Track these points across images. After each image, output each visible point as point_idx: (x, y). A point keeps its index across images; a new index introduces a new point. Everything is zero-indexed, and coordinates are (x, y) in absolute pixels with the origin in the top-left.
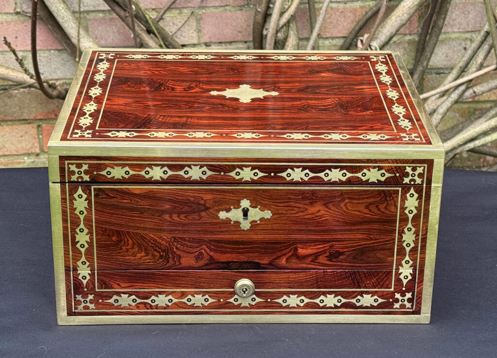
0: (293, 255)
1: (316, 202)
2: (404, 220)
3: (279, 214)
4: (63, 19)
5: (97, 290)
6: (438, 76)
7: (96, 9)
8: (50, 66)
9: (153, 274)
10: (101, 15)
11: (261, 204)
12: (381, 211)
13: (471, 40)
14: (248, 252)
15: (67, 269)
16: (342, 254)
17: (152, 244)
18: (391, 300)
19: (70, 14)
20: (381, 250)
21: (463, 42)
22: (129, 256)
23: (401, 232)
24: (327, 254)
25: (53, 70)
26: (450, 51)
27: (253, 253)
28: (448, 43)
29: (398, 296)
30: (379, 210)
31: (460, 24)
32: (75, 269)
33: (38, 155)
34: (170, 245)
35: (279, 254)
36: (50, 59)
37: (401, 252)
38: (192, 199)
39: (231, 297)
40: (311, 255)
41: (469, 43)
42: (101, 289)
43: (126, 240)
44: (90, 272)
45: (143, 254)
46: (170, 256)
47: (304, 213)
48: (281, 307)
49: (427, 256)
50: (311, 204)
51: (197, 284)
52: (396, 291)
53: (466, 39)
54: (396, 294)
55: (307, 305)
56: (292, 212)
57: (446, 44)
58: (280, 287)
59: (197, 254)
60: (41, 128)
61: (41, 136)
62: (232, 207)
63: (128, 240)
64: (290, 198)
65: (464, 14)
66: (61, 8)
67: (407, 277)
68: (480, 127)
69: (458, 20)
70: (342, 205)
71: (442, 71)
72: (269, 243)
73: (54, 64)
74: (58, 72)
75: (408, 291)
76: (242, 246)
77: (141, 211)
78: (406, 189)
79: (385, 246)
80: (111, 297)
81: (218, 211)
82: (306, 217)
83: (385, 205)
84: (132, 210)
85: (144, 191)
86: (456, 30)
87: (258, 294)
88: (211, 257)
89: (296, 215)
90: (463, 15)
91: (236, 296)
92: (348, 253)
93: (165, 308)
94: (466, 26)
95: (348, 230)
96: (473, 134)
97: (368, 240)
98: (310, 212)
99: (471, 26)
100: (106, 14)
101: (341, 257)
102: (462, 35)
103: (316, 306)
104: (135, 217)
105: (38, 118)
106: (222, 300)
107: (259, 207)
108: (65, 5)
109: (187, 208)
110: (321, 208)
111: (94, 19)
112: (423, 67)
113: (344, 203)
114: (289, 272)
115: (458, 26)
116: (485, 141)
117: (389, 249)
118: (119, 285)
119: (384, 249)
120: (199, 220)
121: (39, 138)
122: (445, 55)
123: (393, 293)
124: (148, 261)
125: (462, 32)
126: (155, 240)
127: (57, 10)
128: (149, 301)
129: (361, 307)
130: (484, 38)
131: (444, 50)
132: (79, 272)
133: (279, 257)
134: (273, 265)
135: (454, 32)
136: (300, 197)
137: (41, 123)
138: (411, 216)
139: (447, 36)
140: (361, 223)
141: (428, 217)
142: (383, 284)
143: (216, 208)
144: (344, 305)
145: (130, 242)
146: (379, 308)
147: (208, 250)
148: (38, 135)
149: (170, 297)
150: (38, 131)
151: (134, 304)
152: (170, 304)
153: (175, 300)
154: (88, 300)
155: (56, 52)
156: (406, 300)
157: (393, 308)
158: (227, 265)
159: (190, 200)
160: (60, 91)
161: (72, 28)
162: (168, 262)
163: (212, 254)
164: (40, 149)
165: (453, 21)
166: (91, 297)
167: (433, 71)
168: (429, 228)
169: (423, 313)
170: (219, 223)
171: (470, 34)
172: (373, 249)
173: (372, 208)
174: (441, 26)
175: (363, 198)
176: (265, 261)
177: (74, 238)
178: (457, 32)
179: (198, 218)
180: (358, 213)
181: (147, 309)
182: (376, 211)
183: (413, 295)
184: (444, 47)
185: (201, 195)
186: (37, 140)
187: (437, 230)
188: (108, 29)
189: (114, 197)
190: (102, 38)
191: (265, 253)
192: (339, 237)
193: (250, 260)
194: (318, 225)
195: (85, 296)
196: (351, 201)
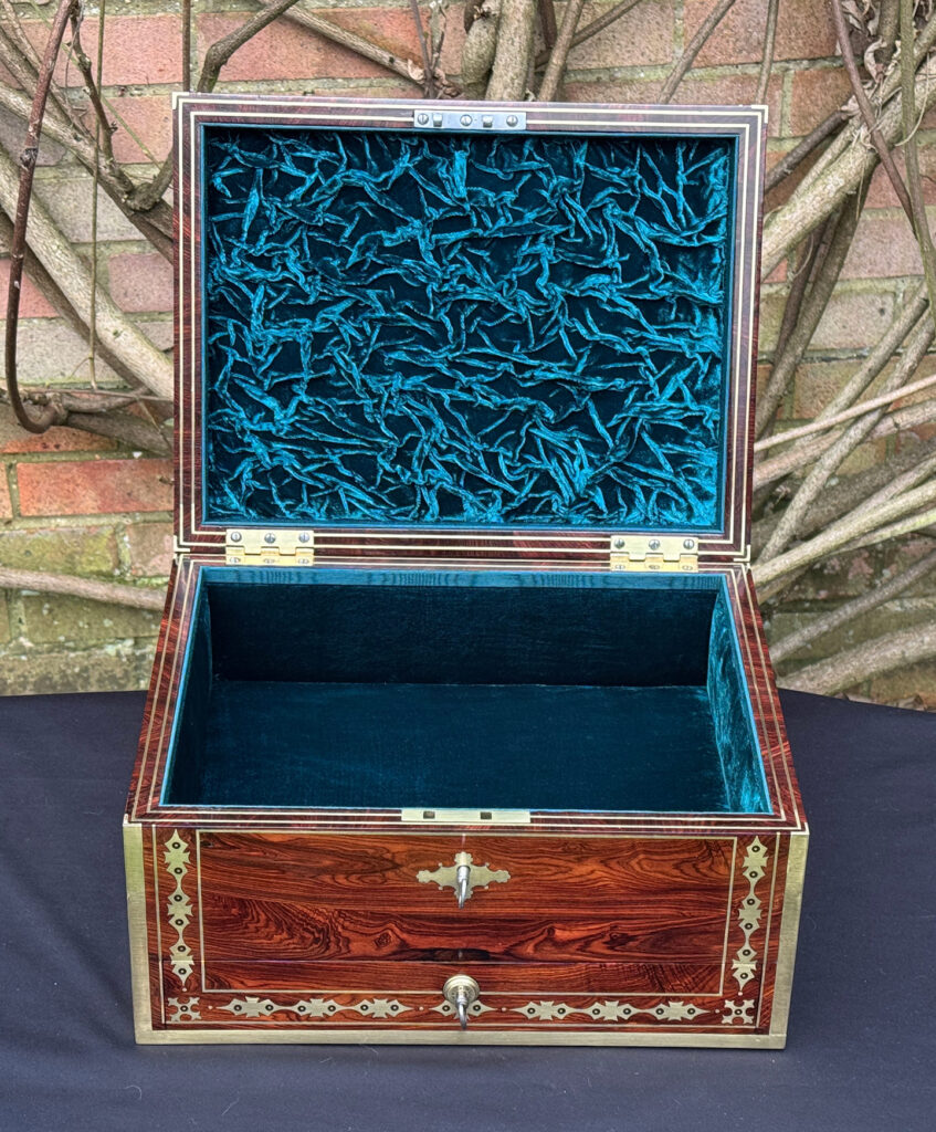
0: (546, 939)
1: (587, 857)
2: (742, 887)
3: (522, 875)
4: (60, 270)
5: (204, 990)
6: (824, 364)
7: (123, 238)
8: (32, 349)
9: (301, 966)
10: (135, 249)
11: (491, 860)
12: (701, 873)
13: (895, 294)
14: (466, 934)
15: (153, 958)
16: (632, 938)
17: (301, 919)
18: (717, 1011)
19: (74, 259)
20: (701, 933)
21: (878, 299)
22: (259, 938)
23: (737, 907)
24: (607, 939)
25: (38, 358)
26: (850, 316)
27: (477, 935)
28: (847, 300)
29: (729, 1004)
30: (697, 870)
31: (874, 263)
32: (167, 958)
33: (9, 522)
34: (331, 922)
35: (523, 938)
36: (31, 337)
37: (737, 937)
38: (371, 851)
39: (438, 1004)
40: (579, 939)
41: (890, 299)
42: (212, 988)
43: (254, 913)
44: (192, 963)
45: (285, 935)
46: (332, 938)
47: (567, 875)
48: (525, 1019)
49: (781, 943)
50: (580, 861)
51: (379, 983)
52: (726, 997)
53: (885, 292)
54: (726, 1001)
55: (571, 1018)
56: (546, 873)
57: (842, 303)
58: (524, 989)
59: (378, 936)
60: (16, 469)
61: (14, 487)
62: (440, 864)
63: (258, 914)
64: (543, 852)
65: (882, 242)
66: (55, 248)
67: (747, 976)
68: (904, 500)
69: (869, 256)
70: (633, 862)
71: (833, 355)
72: (504, 921)
73: (38, 346)
74: (49, 362)
75: (747, 996)
76: (457, 925)
77: (281, 869)
78: (746, 839)
79: (707, 928)
80: (228, 1002)
81: (417, 870)
82: (570, 881)
83: (709, 863)
84: (267, 867)
85: (287, 838)
86: (863, 275)
87: (484, 1000)
88: (403, 941)
89: (553, 878)
90: (880, 245)
91: (446, 1003)
92: (643, 938)
93: (322, 1020)
94: (886, 267)
95: (642, 902)
96: (890, 513)
97: (678, 917)
98: (577, 874)
99: (894, 267)
100: (144, 248)
101: (631, 943)
102: (876, 283)
103: (587, 1019)
104: (270, 877)
105: (8, 451)
106: (421, 1008)
107: (488, 864)
108: (63, 240)
109: (360, 864)
110: (595, 867)
111: (120, 256)
112: (796, 357)
113: (637, 860)
114: (540, 966)
115: (869, 267)
116: (914, 525)
117: (715, 932)
118: (242, 983)
119: (707, 932)
120: (382, 883)
121: (10, 490)
122: (840, 324)
123: (722, 1000)
124: (292, 946)
125: (877, 279)
126: (305, 914)
127: (48, 251)
128: (294, 1008)
129: (665, 1021)
130: (918, 312)
131: (839, 314)
132: (173, 962)
133: (521, 943)
134: (512, 955)
135: (860, 279)
136: (560, 850)
137: (14, 462)
138: (753, 881)
139: (847, 286)
140: (666, 891)
141: (784, 884)
142: (704, 987)
143: (412, 865)
144: (636, 1019)
145: (263, 917)
146: (698, 1024)
147: (397, 930)
148: (9, 485)
149: (332, 1002)
150: (8, 476)
151: (268, 1013)
152: (331, 1014)
153: (339, 1008)
154: (189, 1005)
155: (44, 322)
156: (744, 1011)
157: (720, 1023)
158: (431, 954)
159: (366, 852)
160: (56, 413)
161: (79, 289)
162: (328, 948)
163: (404, 936)
164: (13, 512)
165: (859, 257)
166: (194, 1001)
167: (816, 355)
168: (786, 900)
169: (773, 1033)
170: (418, 889)
171: (893, 282)
172: (688, 932)
173: (685, 867)
174: (833, 279)
175: (671, 853)
176: (498, 948)
177: (164, 910)
178: (866, 279)
179: (380, 881)
180: (660, 876)
181: (291, 1020)
182: (692, 872)
183: (756, 1004)
184: (839, 307)
185: (386, 845)
186: (7, 494)
187: (799, 903)
188: (151, 276)
189: (234, 847)
190: (138, 295)
191: (497, 936)
192: (628, 912)
193: (471, 946)
194: (592, 894)
195: (183, 999)
196: (649, 856)
